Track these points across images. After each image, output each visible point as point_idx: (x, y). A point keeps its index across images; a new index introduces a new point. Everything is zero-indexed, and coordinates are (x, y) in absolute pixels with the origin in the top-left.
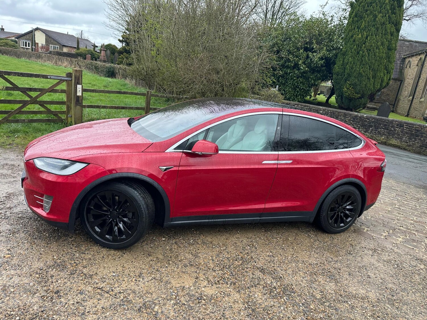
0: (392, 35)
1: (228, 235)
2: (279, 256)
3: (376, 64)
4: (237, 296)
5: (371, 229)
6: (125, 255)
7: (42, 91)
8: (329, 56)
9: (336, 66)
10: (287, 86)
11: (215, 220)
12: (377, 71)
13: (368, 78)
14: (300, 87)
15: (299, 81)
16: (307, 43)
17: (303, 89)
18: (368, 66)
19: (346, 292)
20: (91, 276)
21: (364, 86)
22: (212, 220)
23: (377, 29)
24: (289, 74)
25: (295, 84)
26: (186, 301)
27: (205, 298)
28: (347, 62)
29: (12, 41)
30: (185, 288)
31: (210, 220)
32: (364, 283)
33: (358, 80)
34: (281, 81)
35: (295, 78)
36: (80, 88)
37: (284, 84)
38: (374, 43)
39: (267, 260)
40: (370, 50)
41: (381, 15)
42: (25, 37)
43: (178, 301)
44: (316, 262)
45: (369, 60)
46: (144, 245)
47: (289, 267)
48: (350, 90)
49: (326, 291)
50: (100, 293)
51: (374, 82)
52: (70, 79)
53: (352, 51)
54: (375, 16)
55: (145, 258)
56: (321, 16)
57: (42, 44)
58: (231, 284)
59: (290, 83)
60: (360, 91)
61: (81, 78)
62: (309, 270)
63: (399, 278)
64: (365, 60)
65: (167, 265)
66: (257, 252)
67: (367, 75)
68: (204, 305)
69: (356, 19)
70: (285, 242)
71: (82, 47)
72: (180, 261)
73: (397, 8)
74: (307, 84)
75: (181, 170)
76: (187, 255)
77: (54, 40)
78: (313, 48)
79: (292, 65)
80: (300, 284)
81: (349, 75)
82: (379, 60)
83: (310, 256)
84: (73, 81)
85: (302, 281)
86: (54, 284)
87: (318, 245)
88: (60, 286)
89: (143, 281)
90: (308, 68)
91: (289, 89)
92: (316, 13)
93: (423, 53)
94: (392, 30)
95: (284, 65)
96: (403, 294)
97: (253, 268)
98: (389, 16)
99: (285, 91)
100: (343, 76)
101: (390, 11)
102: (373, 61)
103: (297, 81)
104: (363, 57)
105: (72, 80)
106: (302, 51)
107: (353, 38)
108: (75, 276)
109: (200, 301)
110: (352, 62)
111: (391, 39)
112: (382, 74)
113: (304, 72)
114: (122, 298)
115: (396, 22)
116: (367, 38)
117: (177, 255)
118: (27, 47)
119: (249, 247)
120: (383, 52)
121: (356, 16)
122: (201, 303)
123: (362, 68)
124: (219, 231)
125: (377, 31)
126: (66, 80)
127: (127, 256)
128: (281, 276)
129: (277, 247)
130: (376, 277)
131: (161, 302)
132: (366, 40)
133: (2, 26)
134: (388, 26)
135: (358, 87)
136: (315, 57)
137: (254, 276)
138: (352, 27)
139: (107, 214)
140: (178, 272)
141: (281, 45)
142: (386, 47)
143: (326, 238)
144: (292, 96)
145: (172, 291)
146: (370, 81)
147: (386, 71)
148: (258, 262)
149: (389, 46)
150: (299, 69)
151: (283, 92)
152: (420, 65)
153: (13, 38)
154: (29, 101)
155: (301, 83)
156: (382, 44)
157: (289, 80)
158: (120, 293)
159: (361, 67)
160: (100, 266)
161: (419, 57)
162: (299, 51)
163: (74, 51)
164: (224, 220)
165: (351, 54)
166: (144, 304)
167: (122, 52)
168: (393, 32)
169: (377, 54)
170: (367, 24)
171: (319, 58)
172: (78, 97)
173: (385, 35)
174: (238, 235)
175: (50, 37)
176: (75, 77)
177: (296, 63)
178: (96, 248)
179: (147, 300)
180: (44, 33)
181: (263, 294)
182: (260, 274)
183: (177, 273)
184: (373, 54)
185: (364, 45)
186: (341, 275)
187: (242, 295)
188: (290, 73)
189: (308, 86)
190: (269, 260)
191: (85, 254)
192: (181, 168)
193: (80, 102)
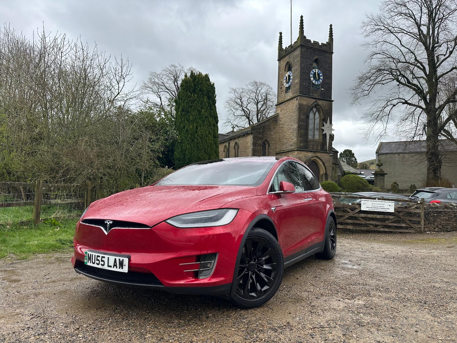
3: (209, 150)
9: (175, 153)
12: (210, 155)
23: (203, 121)
28: (185, 148)
38: (203, 132)
53: (187, 139)
54: (200, 112)
64: (200, 146)
67: (204, 158)
69: (183, 113)
73: (212, 106)
82: (210, 146)
93: (227, 141)
98: (209, 112)
100: (184, 161)
101: (209, 108)
102: (206, 147)
104: (198, 144)
107: (185, 128)
110: (190, 149)
111: (214, 129)
116: (197, 128)
120: (211, 140)
121: (183, 110)
125: (204, 123)
132: (197, 130)
134: (210, 119)
138: (181, 119)
142: (212, 135)
147: (216, 155)
149: (214, 134)
152: (226, 151)
156: (209, 133)
159: (198, 152)
161: (224, 145)
168: (215, 124)
169: (208, 141)
185: (196, 134)
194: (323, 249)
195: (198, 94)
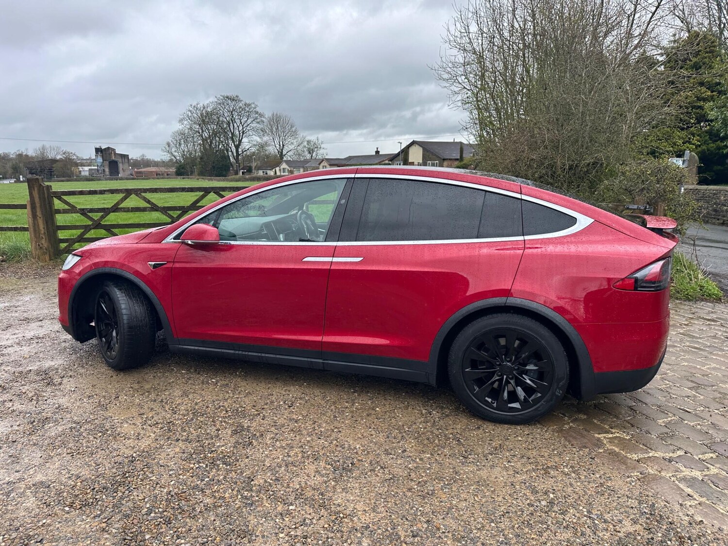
4: (148, 443)
11: (244, 353)
30: (110, 419)
31: (237, 352)
32: (392, 500)
39: (277, 423)
42: (399, 157)
47: (294, 438)
49: (286, 482)
58: (165, 430)
62: (318, 452)
65: (136, 395)
66: (284, 411)
70: (360, 411)
75: (175, 268)
76: (178, 391)
77: (432, 153)
80: (263, 461)
85: (275, 459)
89: (85, 401)
117: (166, 389)
130: (441, 502)
133: (377, 148)
148: (255, 421)
160: (75, 380)
164: (260, 354)
174: (294, 388)
175: (428, 151)
180: (421, 146)
181: (182, 452)
191: (83, 367)
194: (433, 381)
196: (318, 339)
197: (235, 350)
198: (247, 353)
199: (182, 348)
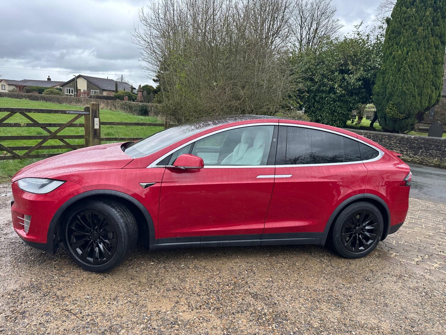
0: (437, 48)
1: (225, 260)
2: (280, 281)
3: (421, 81)
4: (218, 322)
5: (401, 254)
6: (105, 279)
7: (62, 126)
8: (367, 76)
10: (324, 111)
11: (207, 242)
12: (423, 87)
13: (413, 97)
14: (337, 111)
15: (337, 105)
16: (342, 65)
17: (341, 113)
18: (411, 83)
19: (353, 321)
20: (63, 298)
21: (409, 105)
22: (205, 242)
23: (419, 43)
24: (325, 99)
25: (332, 108)
26: (158, 326)
27: (180, 323)
28: (387, 80)
29: (57, 89)
30: (160, 312)
31: (202, 242)
32: (379, 312)
33: (402, 99)
34: (316, 106)
35: (331, 103)
36: (97, 122)
37: (320, 109)
38: (416, 58)
39: (265, 285)
40: (412, 66)
41: (421, 28)
42: (69, 85)
43: (149, 326)
44: (323, 289)
45: (412, 77)
46: (129, 269)
47: (288, 293)
48: (393, 110)
49: (327, 320)
50: (66, 315)
51: (421, 100)
52: (88, 113)
53: (392, 68)
54: (415, 31)
55: (126, 282)
56: (356, 36)
57: (84, 90)
58: (214, 309)
59: (327, 108)
60: (405, 111)
61: (98, 111)
62: (312, 297)
63: (425, 307)
64: (407, 77)
65: (148, 289)
66: (255, 277)
67: (411, 92)
68: (177, 330)
69: (393, 35)
70: (291, 267)
71: (120, 90)
72: (163, 285)
73: (440, 19)
74: (345, 108)
75: (163, 186)
76: (173, 279)
77: (95, 85)
78: (349, 70)
79: (328, 89)
80: (297, 311)
81: (391, 95)
82: (424, 76)
83: (317, 282)
84: (91, 115)
85: (300, 308)
86: (23, 305)
87: (330, 270)
88: (28, 307)
89: (117, 304)
90: (345, 90)
91: (326, 114)
92: (350, 34)
94: (437, 43)
95: (319, 90)
96: (427, 325)
97: (245, 294)
98: (431, 29)
99: (321, 116)
100: (384, 96)
101: (432, 24)
102: (418, 77)
103: (334, 106)
104: (405, 74)
105: (89, 114)
106: (337, 74)
107: (392, 55)
108: (47, 298)
109: (173, 326)
110: (394, 81)
111: (436, 52)
112: (429, 91)
113: (341, 96)
114: (89, 320)
115: (441, 34)
116: (407, 54)
117: (162, 279)
118: (71, 94)
119: (246, 272)
120: (428, 67)
121: (393, 32)
122: (174, 328)
123: (405, 86)
124: (217, 256)
125: (419, 45)
126: (84, 114)
127: (108, 279)
128: (276, 302)
129: (279, 273)
130: (395, 306)
131: (129, 325)
132: (407, 56)
133: (49, 76)
134: (432, 39)
135: (403, 107)
136: (352, 79)
137: (243, 302)
138: (389, 44)
139: (88, 235)
140: (158, 297)
141: (314, 70)
142: (431, 61)
143: (343, 264)
144: (330, 121)
145: (145, 315)
146: (415, 99)
147: (434, 88)
148: (252, 287)
149: (434, 60)
150: (335, 93)
151: (320, 117)
153: (58, 87)
154: (49, 136)
155: (338, 107)
156: (426, 58)
157: (325, 104)
158: (88, 315)
159: (403, 85)
160: (76, 289)
162: (334, 73)
163: (112, 94)
164: (219, 242)
165: (391, 72)
166: (110, 327)
167: (157, 91)
168: (438, 45)
169: (421, 70)
170: (406, 39)
171: (356, 79)
172: (96, 130)
173: (428, 48)
174: (237, 260)
175: (91, 83)
176: (93, 111)
177: (331, 86)
178: (77, 271)
179: (114, 324)
180: (86, 79)
181: (249, 320)
182: (251, 300)
183: (156, 297)
184: (416, 70)
185: (405, 61)
186: (351, 302)
187: (223, 321)
188: (326, 97)
189: (347, 109)
190: (266, 286)
191: (64, 276)
192: (163, 185)
193: (98, 135)
194: (323, 243)
195: (417, 7)
196: (261, 226)
197: (200, 241)
198: (209, 242)
199: (160, 246)
